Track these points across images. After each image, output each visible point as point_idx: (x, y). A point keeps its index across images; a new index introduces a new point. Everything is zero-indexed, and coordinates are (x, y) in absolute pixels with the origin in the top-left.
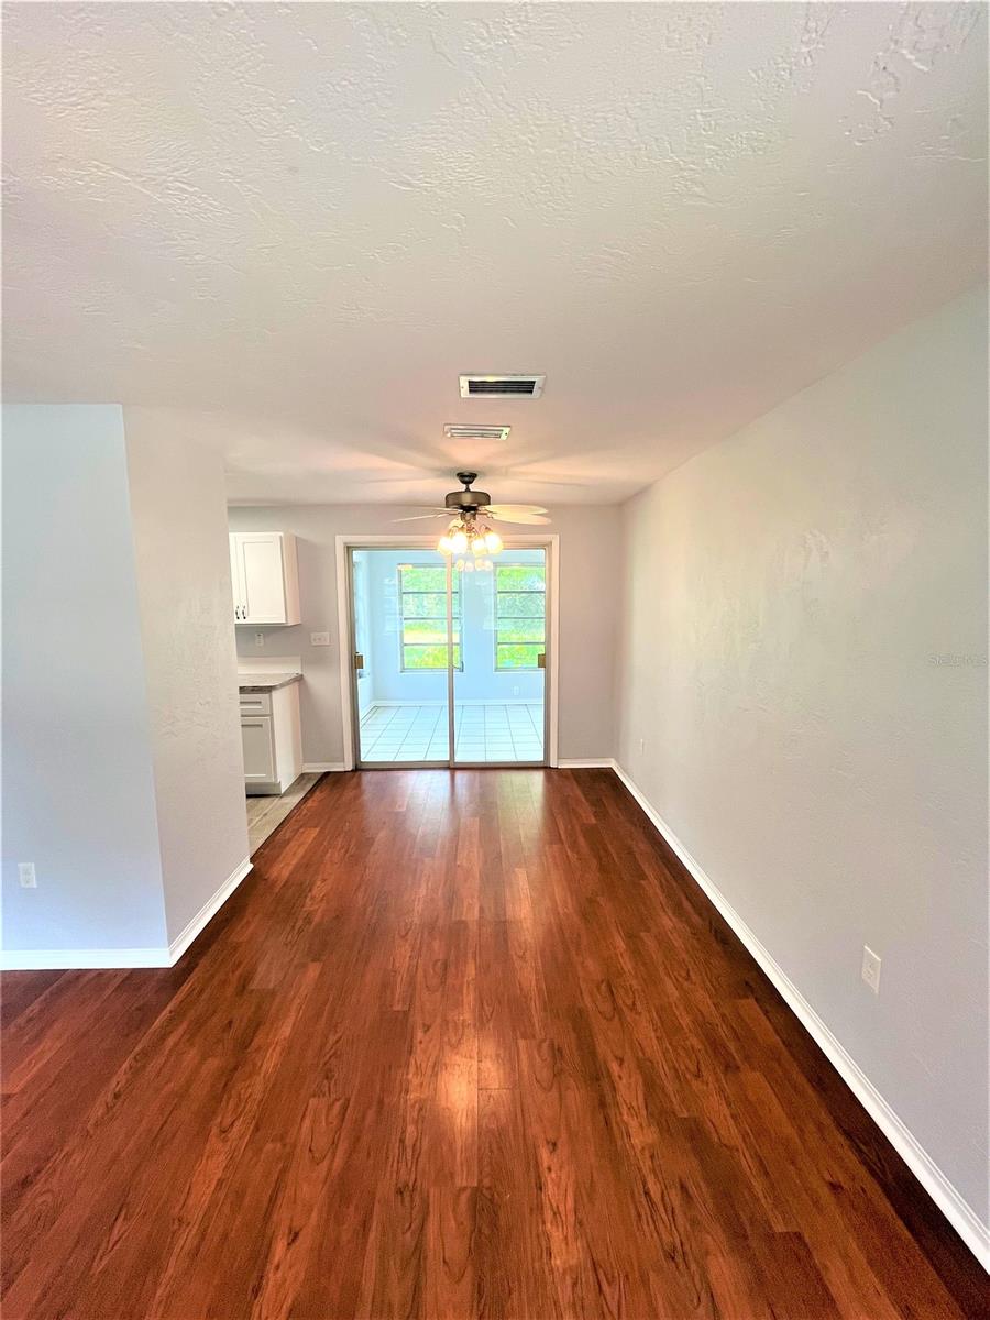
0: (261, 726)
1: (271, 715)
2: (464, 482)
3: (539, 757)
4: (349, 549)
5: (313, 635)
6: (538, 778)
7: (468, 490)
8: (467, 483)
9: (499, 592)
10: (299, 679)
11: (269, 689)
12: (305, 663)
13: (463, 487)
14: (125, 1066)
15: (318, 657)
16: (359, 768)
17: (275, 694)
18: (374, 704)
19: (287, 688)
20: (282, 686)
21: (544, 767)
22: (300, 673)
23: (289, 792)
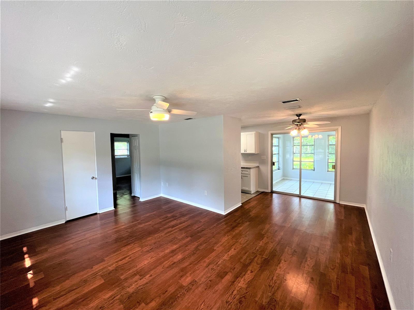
0: (247, 177)
1: (250, 174)
2: (297, 116)
3: (332, 198)
4: (272, 134)
5: (262, 156)
6: (331, 206)
7: (299, 119)
8: (299, 117)
9: (330, 145)
10: (258, 167)
11: (250, 168)
12: (260, 163)
13: (298, 118)
14: (216, 224)
15: (263, 162)
16: (272, 192)
17: (251, 170)
18: (283, 178)
19: (254, 169)
20: (253, 168)
21: (334, 202)
22: (258, 165)
23: (253, 194)
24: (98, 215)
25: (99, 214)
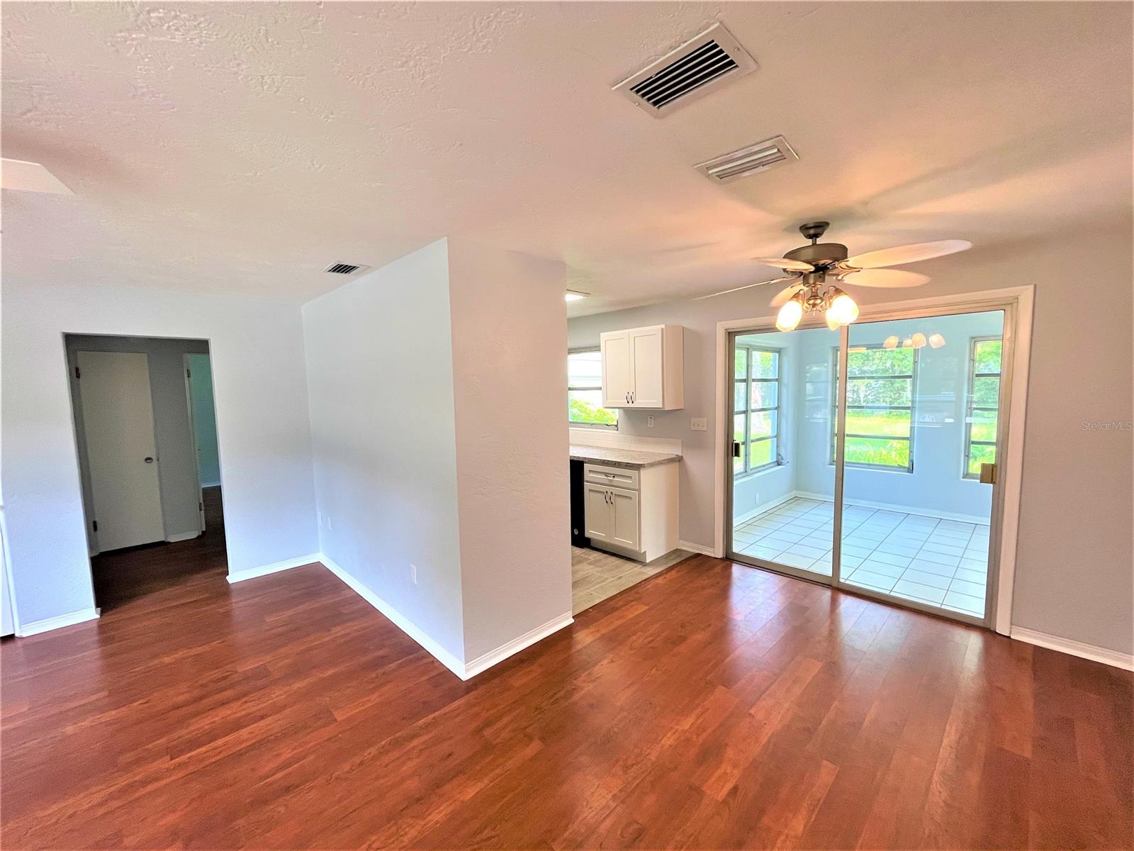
0: (630, 498)
1: (639, 490)
2: (810, 237)
3: (975, 608)
4: (731, 335)
5: (693, 420)
6: (973, 643)
7: (814, 244)
8: (816, 236)
9: (978, 376)
10: (679, 460)
11: (638, 467)
12: (685, 446)
13: (810, 242)
15: (697, 441)
16: (730, 558)
17: (643, 472)
18: (794, 494)
19: (662, 470)
20: (652, 465)
21: (985, 629)
22: (680, 454)
24: (19, 644)
25: (22, 638)
